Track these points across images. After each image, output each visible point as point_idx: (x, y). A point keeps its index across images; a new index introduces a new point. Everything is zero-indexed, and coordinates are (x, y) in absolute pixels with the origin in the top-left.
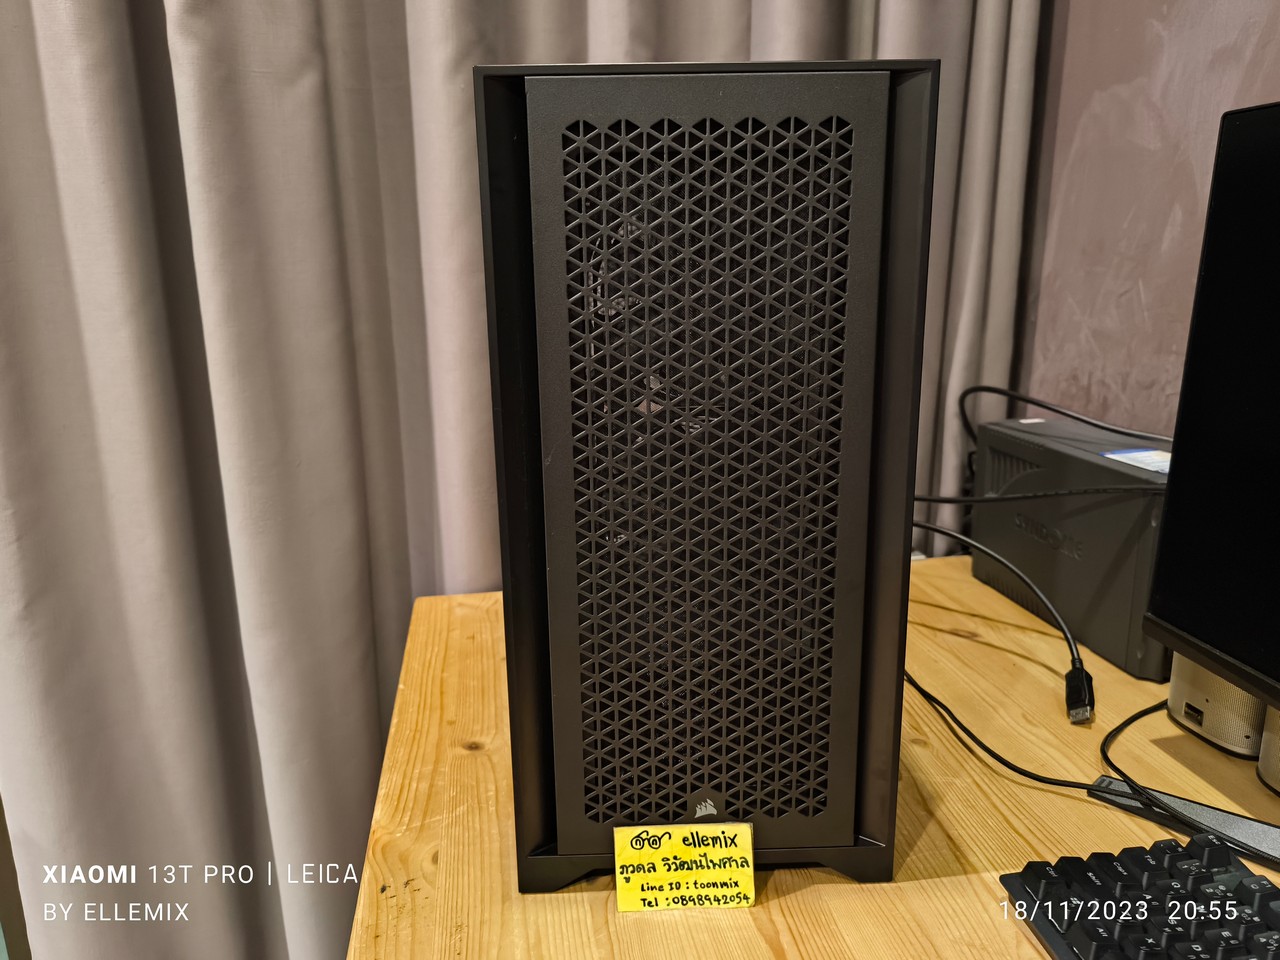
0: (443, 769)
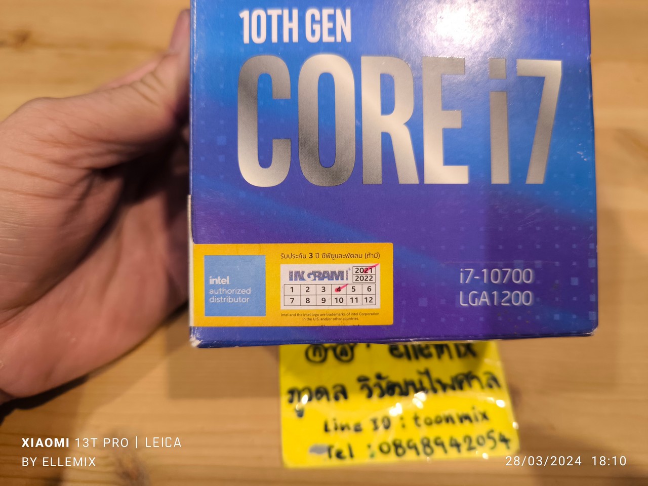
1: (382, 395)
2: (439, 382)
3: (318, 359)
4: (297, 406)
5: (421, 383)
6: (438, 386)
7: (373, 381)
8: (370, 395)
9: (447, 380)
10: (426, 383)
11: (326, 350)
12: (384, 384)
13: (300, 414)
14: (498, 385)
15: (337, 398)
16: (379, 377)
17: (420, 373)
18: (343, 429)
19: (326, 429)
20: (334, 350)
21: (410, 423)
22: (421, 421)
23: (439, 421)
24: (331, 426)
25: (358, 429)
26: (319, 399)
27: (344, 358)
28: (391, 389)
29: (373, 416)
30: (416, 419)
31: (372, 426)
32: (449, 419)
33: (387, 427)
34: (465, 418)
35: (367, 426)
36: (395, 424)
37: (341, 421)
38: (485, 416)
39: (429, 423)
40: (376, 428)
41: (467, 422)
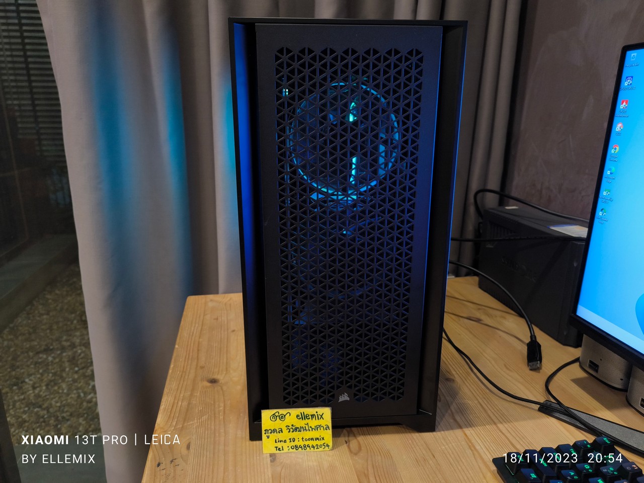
0: (196, 394)
1: (293, 432)
2: (311, 427)
3: (274, 420)
4: (267, 434)
5: (305, 427)
6: (310, 429)
7: (291, 427)
8: (289, 432)
9: (313, 427)
10: (307, 428)
11: (277, 417)
12: (294, 428)
13: (268, 437)
14: (329, 429)
15: (279, 433)
16: (292, 425)
17: (305, 424)
18: (281, 442)
19: (276, 442)
20: (279, 416)
21: (301, 440)
22: (304, 440)
23: (309, 439)
24: (277, 441)
25: (285, 441)
26: (274, 433)
27: (282, 419)
28: (296, 429)
29: (289, 438)
30: (303, 439)
31: (289, 441)
32: (312, 439)
33: (294, 441)
34: (317, 439)
35: (288, 441)
36: (297, 440)
37: (280, 439)
38: (323, 439)
39: (306, 440)
40: (291, 441)
41: (317, 441)
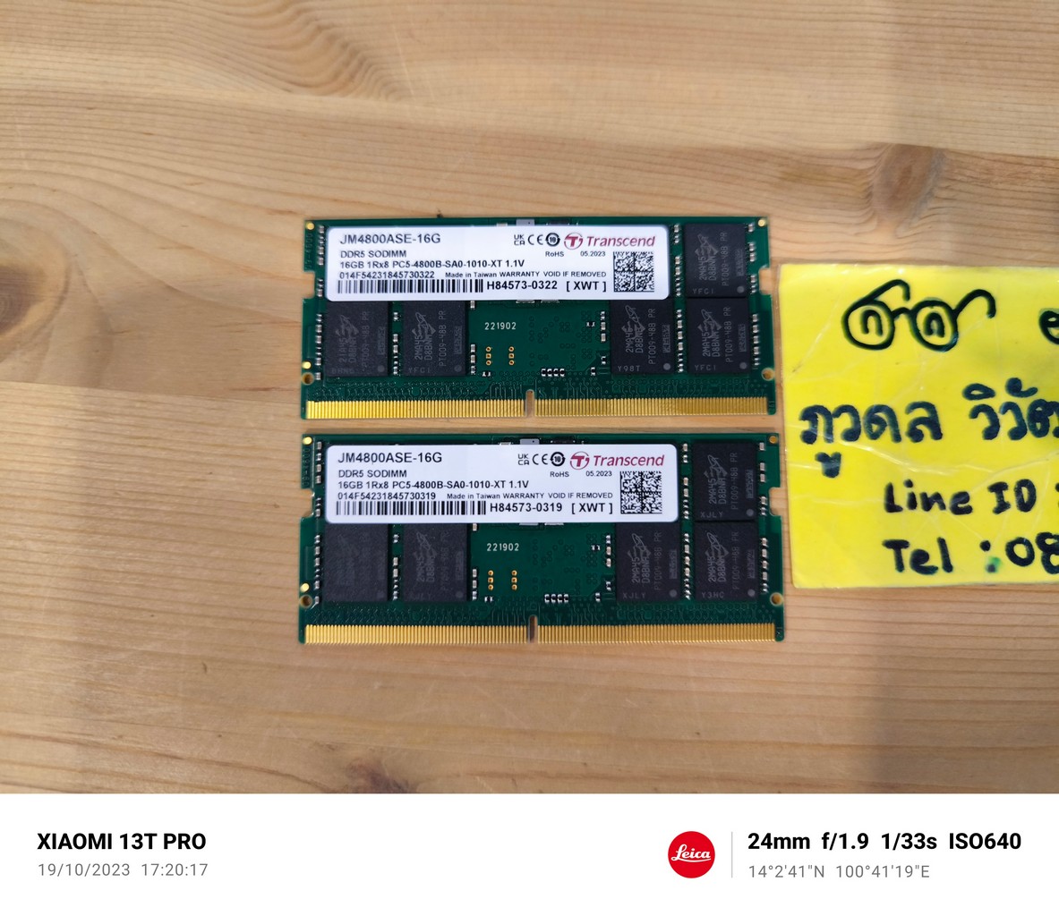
1: (1018, 433)
4: (821, 446)
7: (1000, 399)
8: (991, 433)
12: (1024, 405)
13: (831, 465)
15: (916, 436)
16: (1014, 387)
18: (927, 506)
19: (891, 507)
24: (901, 498)
25: (961, 504)
26: (874, 436)
28: (1041, 421)
29: (996, 480)
33: (1027, 506)
35: (983, 501)
36: (1047, 498)
40: (1003, 506)
